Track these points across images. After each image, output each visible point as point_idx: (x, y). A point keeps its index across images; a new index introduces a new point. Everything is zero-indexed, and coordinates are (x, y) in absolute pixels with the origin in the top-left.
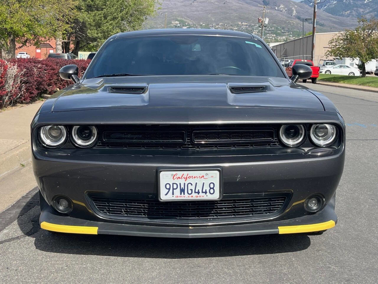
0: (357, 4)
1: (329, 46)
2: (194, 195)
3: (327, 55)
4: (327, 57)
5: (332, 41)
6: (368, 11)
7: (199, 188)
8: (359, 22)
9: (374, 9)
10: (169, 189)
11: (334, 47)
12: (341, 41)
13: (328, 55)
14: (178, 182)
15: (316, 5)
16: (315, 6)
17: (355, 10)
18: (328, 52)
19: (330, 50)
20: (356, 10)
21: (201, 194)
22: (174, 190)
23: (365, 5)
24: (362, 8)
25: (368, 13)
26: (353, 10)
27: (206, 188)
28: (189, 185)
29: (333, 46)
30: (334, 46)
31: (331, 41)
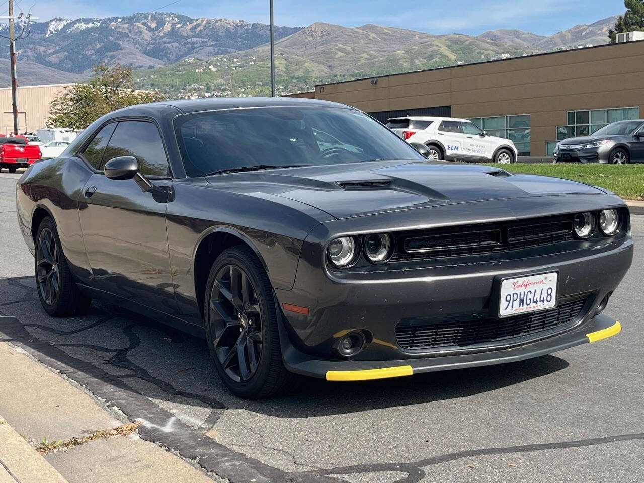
0: (34, 39)
1: (52, 110)
2: (532, 305)
3: (49, 125)
4: (49, 129)
5: (56, 102)
6: (52, 50)
7: (538, 296)
8: (96, 71)
9: (62, 48)
10: (509, 302)
11: (59, 113)
12: (71, 103)
13: (51, 126)
14: (518, 291)
15: (14, 43)
16: (12, 44)
17: (31, 49)
18: (50, 121)
19: (54, 117)
20: (33, 50)
21: (538, 303)
22: (514, 302)
23: (46, 40)
24: (42, 45)
25: (53, 53)
26: (28, 48)
27: (545, 295)
28: (529, 293)
29: (57, 111)
30: (59, 110)
31: (53, 103)
